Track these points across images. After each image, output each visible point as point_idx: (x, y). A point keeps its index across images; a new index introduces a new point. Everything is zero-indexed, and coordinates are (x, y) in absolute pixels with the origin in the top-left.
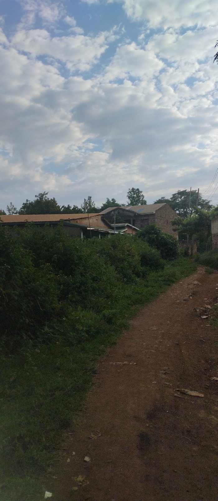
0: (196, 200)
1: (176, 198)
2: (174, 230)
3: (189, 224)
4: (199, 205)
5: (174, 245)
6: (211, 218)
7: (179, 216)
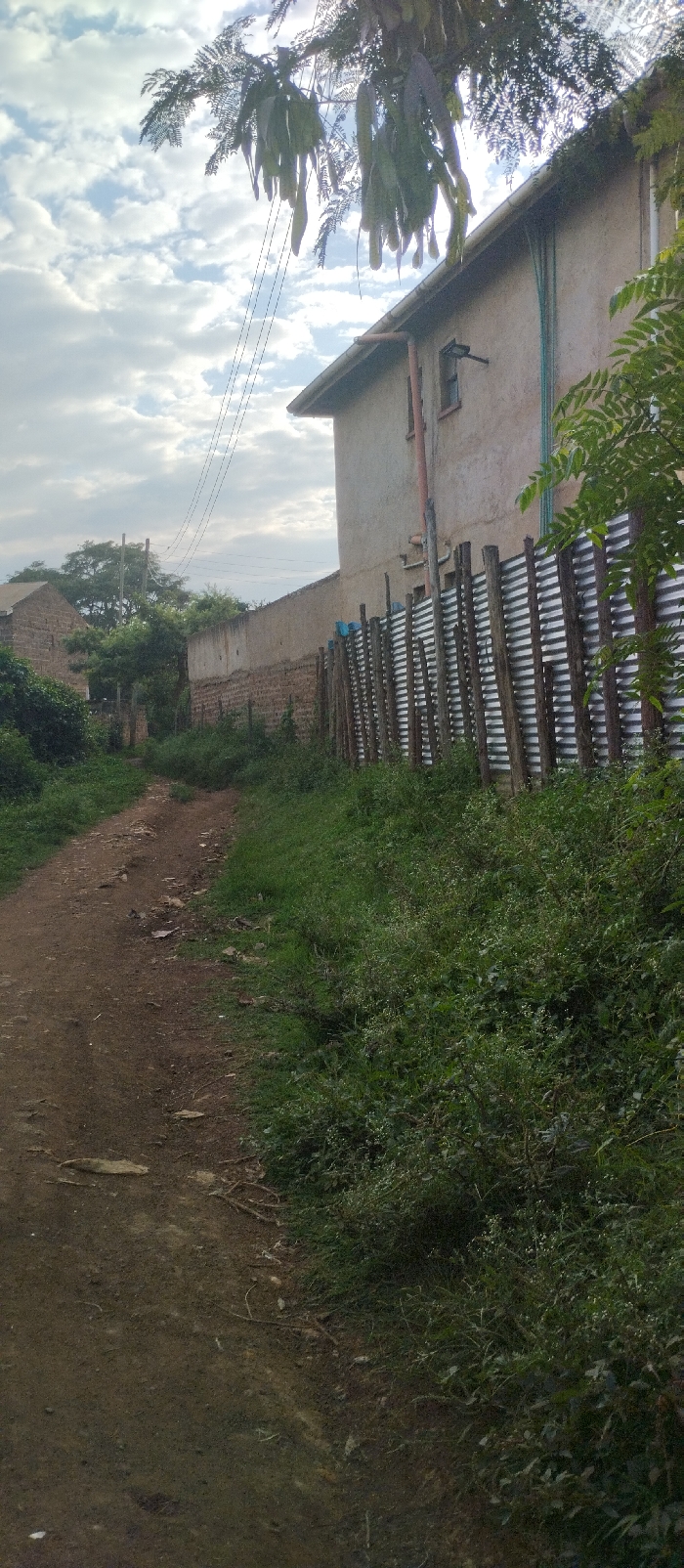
0: (140, 576)
1: (80, 567)
2: (76, 669)
3: (119, 650)
4: (150, 590)
5: (75, 714)
6: (186, 632)
7: (90, 624)
